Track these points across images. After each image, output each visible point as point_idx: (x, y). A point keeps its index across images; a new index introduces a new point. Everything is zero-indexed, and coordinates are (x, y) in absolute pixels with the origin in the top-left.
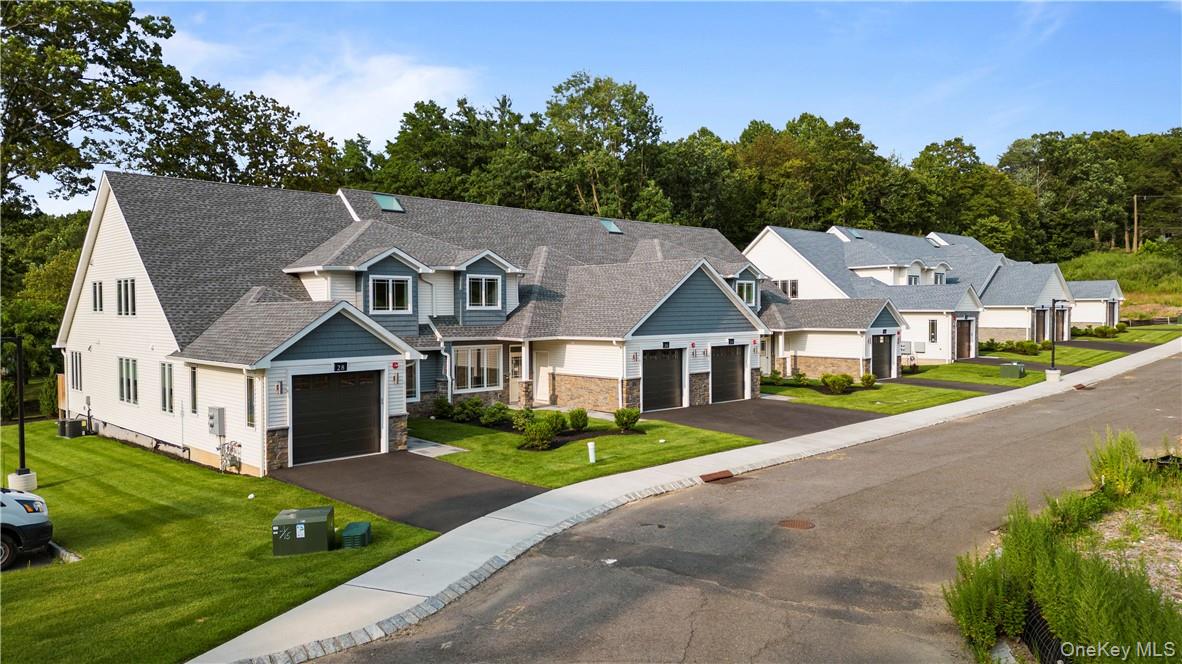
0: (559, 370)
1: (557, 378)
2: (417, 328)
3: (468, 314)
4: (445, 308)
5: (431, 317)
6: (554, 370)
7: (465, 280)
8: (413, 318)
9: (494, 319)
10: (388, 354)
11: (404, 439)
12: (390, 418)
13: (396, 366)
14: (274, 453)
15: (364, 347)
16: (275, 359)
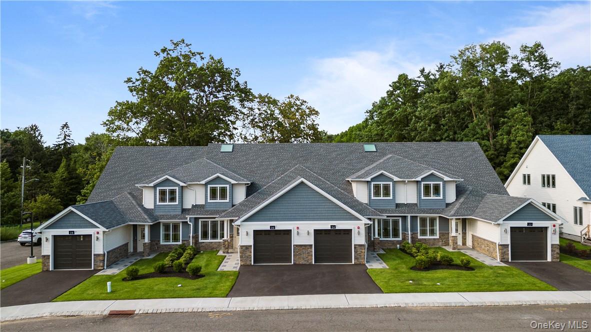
2: (181, 210)
3: (209, 204)
4: (201, 201)
5: (193, 205)
7: (207, 188)
8: (178, 206)
9: (224, 206)
10: (94, 228)
11: (101, 264)
12: (94, 255)
13: (98, 233)
14: (45, 264)
15: (84, 225)
16: (45, 229)
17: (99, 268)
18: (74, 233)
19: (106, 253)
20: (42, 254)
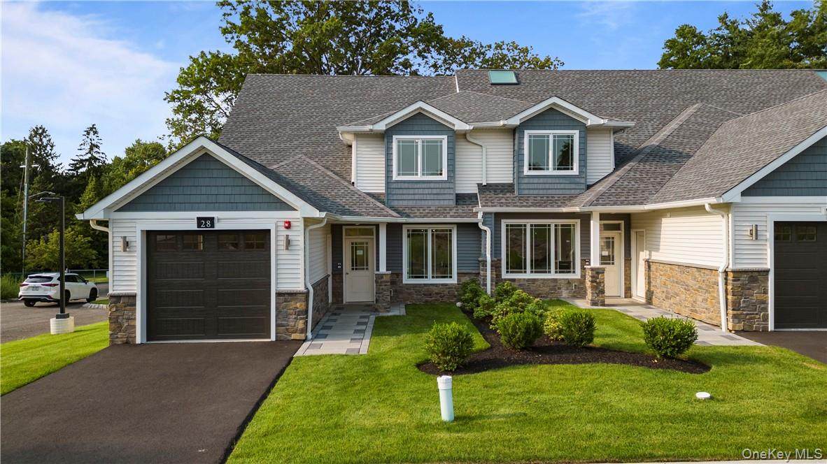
0: (656, 256)
1: (653, 267)
2: (453, 197)
3: (526, 181)
4: (501, 173)
5: (480, 185)
6: (650, 255)
7: (522, 138)
8: (447, 185)
9: (567, 186)
10: (276, 209)
11: (300, 324)
12: (279, 294)
13: (288, 226)
14: (119, 324)
15: (243, 198)
16: (120, 210)
17: (294, 336)
18: (213, 226)
19: (311, 290)
20: (111, 292)
